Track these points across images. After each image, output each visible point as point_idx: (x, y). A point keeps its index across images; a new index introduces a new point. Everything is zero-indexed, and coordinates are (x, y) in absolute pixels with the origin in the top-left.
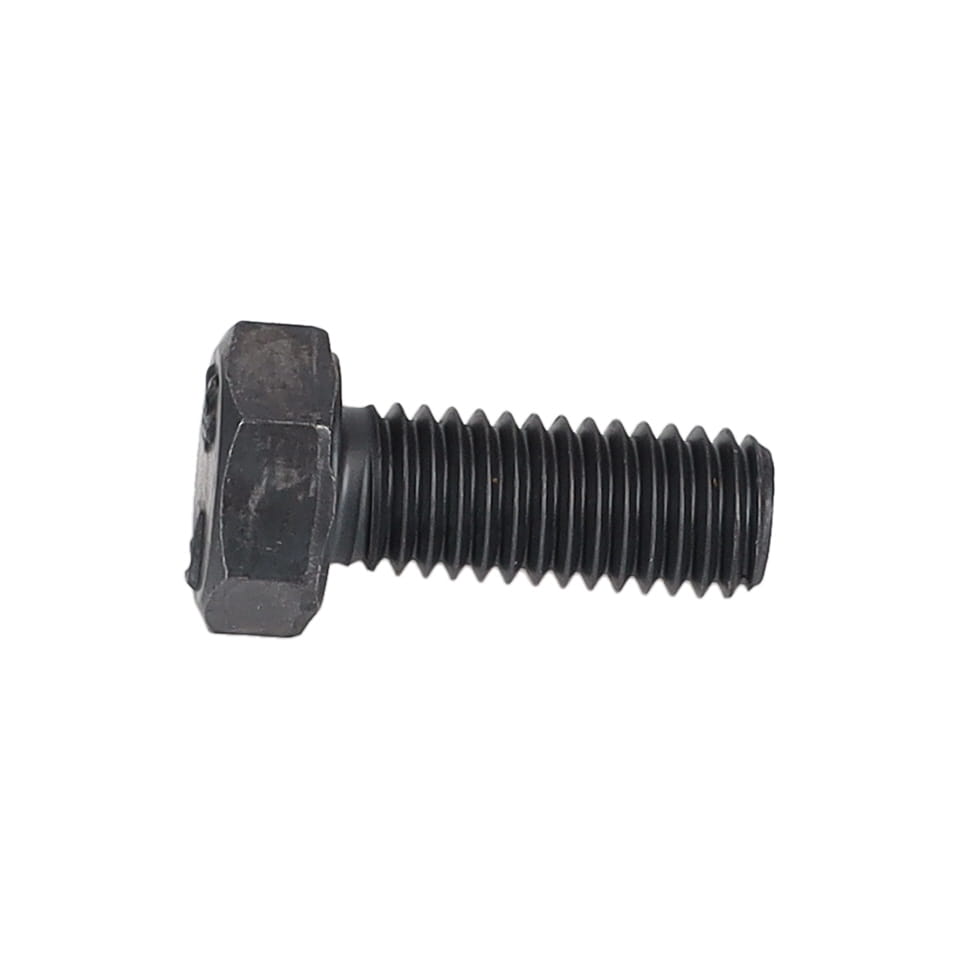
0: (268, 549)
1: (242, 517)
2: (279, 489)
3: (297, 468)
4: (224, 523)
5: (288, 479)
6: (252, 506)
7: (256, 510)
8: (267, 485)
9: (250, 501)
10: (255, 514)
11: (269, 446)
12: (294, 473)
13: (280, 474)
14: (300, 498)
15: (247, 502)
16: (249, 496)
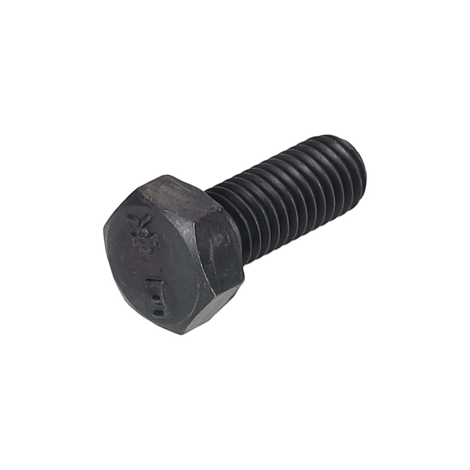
0: (225, 275)
1: (210, 266)
2: (218, 245)
3: (220, 232)
4: (205, 273)
5: (219, 239)
6: (212, 259)
7: (214, 260)
8: (213, 246)
9: (210, 257)
10: (214, 262)
11: (206, 229)
12: (220, 235)
13: (216, 239)
14: (226, 245)
15: (209, 259)
16: (209, 256)
